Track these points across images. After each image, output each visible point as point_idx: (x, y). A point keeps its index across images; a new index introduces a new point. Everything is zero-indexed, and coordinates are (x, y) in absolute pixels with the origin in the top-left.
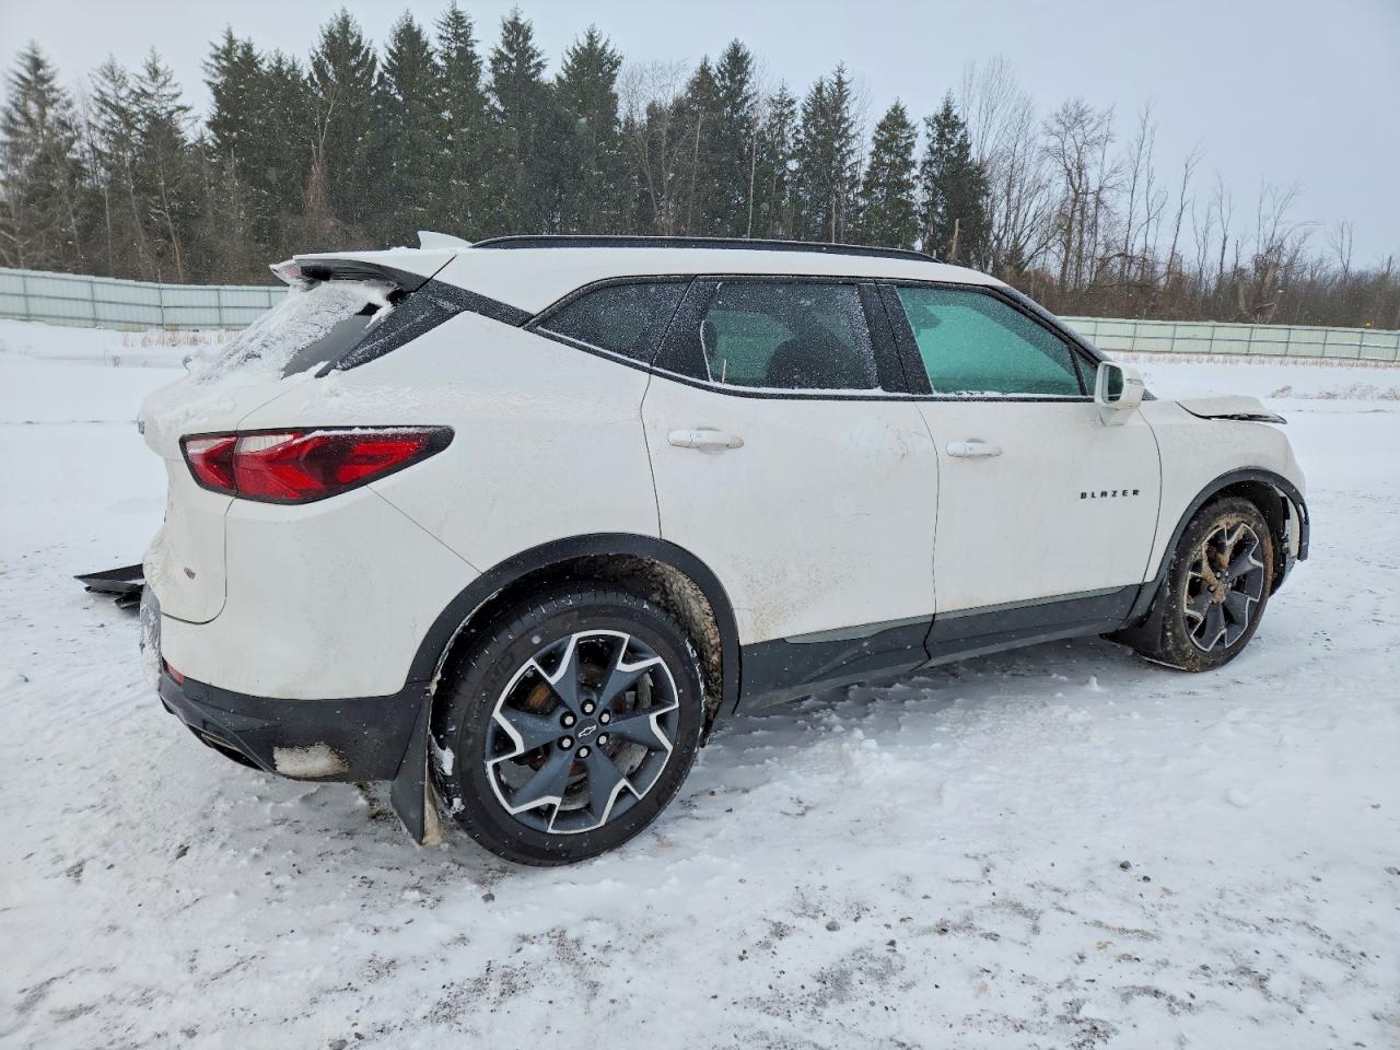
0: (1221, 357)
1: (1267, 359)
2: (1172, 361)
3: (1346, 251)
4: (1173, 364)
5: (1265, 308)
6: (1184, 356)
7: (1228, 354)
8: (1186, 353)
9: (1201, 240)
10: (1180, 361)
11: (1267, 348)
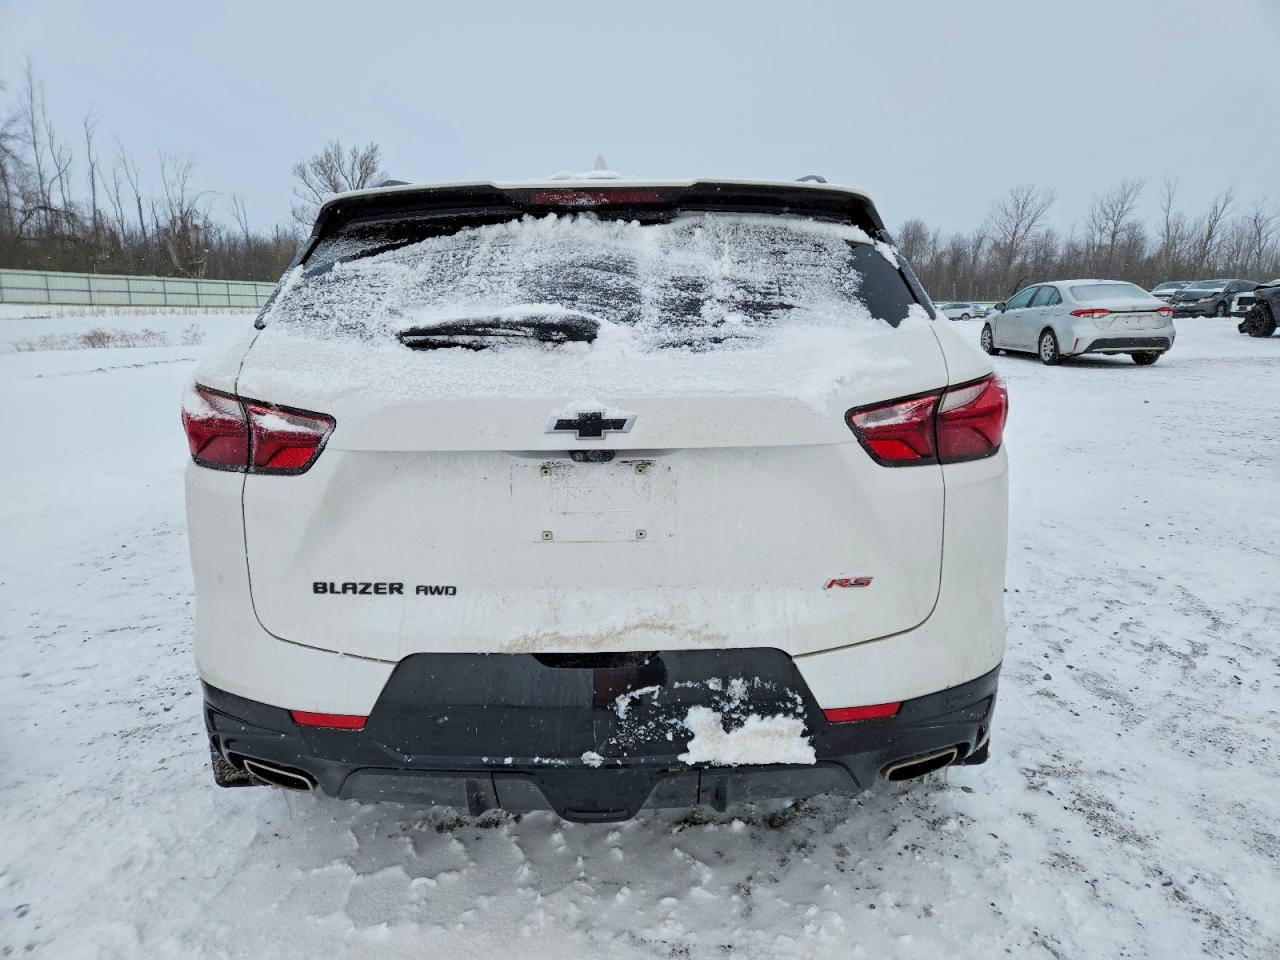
0: (181, 309)
1: (219, 310)
2: (137, 313)
3: (242, 219)
4: (140, 317)
5: (197, 265)
6: (148, 309)
7: (186, 306)
8: (149, 306)
9: (115, 199)
10: (145, 313)
11: (214, 300)
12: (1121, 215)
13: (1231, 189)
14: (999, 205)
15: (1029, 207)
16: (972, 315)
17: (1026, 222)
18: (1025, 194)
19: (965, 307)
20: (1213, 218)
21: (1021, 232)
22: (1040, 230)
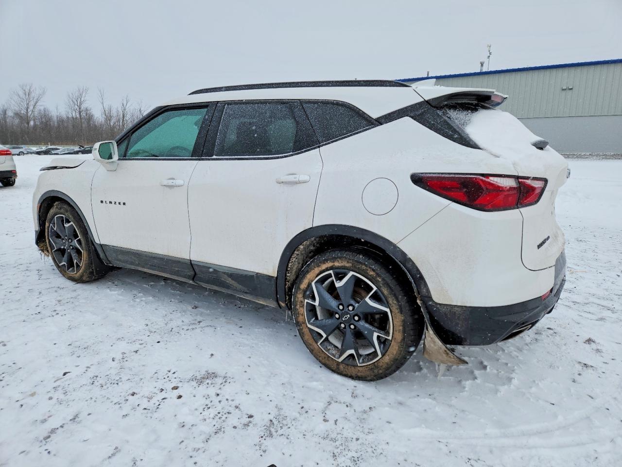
12: (81, 104)
13: (127, 96)
14: (14, 92)
15: (33, 95)
16: (25, 152)
17: (32, 103)
18: (28, 87)
19: (20, 148)
20: (123, 108)
21: (31, 108)
22: (40, 107)
